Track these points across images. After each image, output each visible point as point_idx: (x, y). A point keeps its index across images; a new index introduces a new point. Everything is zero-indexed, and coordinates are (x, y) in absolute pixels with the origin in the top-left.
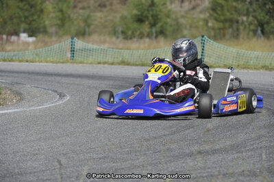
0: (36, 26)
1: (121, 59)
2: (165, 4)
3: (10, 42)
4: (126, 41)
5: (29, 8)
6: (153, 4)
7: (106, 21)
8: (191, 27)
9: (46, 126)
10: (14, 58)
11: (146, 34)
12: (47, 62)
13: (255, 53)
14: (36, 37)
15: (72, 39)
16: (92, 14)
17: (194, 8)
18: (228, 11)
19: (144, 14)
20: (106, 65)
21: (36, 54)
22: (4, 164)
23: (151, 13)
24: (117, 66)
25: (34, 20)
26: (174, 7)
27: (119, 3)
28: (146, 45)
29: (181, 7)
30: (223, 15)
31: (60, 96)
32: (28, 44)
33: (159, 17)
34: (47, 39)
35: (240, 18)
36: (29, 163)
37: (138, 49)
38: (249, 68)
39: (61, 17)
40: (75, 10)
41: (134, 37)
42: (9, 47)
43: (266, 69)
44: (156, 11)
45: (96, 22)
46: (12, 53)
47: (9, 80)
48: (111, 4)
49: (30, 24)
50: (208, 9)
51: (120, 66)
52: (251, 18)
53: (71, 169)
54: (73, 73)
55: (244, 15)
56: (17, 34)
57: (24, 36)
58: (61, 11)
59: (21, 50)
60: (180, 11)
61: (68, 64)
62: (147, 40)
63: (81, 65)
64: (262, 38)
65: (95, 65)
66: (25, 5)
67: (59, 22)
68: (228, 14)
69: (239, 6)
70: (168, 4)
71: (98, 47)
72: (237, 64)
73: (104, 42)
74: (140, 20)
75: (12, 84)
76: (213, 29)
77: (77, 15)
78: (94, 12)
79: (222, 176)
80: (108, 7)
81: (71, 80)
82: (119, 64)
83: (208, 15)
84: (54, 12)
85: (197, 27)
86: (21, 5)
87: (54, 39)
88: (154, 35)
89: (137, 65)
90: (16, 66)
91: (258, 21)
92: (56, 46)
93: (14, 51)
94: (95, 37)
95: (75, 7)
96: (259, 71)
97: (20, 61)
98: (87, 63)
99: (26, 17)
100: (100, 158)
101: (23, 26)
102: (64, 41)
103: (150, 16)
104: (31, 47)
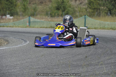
0: (13, 12)
1: (50, 26)
2: (68, 2)
3: (2, 19)
4: (52, 18)
5: (10, 4)
6: (63, 2)
7: (43, 9)
8: (80, 11)
9: (19, 55)
11: (60, 15)
12: (19, 27)
13: (108, 22)
14: (13, 16)
15: (29, 17)
16: (37, 6)
17: (81, 3)
18: (96, 4)
19: (60, 6)
20: (44, 28)
21: (14, 24)
22: (2, 71)
23: (63, 6)
25: (12, 9)
26: (73, 3)
27: (49, 2)
29: (75, 3)
30: (94, 6)
31: (25, 41)
32: (10, 19)
33: (66, 7)
34: (18, 17)
35: (100, 8)
36: (13, 70)
38: (105, 29)
39: (24, 8)
40: (30, 5)
41: (56, 16)
42: (2, 21)
43: (112, 29)
44: (65, 5)
45: (38, 10)
46: (3, 24)
47: (3, 35)
48: (45, 2)
49: (11, 11)
50: (87, 4)
51: (50, 29)
52: (105, 8)
53: (31, 73)
54: (30, 31)
55: (102, 6)
56: (5, 15)
57: (8, 16)
58: (24, 5)
59: (8, 22)
60: (75, 5)
61: (28, 28)
62: (61, 17)
63: (33, 28)
64: (110, 16)
65: (39, 28)
66: (8, 3)
67: (23, 10)
68: (95, 6)
69: (100, 2)
70: (70, 2)
71: (40, 21)
72: (100, 27)
73: (43, 19)
74: (58, 9)
75: (4, 37)
76: (89, 12)
77: (31, 7)
78: (38, 5)
79: (95, 75)
80: (44, 3)
81: (29, 35)
82: (49, 28)
83: (87, 6)
84: (21, 6)
85: (82, 12)
86: (7, 2)
87: (21, 17)
88: (64, 15)
90: (5, 29)
91: (108, 8)
92: (22, 20)
93: (4, 22)
94: (39, 16)
95: (30, 3)
96: (109, 30)
97: (7, 27)
98: (36, 27)
99: (9, 8)
100: (43, 68)
101: (8, 12)
102: (26, 18)
103: (62, 7)
104: (12, 21)
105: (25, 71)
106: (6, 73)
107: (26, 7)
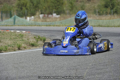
0: (60, 10)
1: (98, 24)
3: (49, 17)
4: (100, 16)
7: (91, 7)
10: (51, 25)
11: (109, 12)
12: (65, 26)
14: (60, 15)
19: (108, 4)
21: (61, 23)
22: (48, 71)
23: (111, 3)
24: (96, 27)
25: (59, 8)
28: (109, 18)
32: (57, 18)
33: (115, 5)
34: (65, 16)
37: (106, 19)
39: (71, 6)
41: (104, 14)
42: (48, 20)
44: (113, 2)
45: (86, 8)
46: (50, 23)
49: (57, 9)
53: (78, 73)
56: (51, 14)
57: (54, 15)
58: (71, 3)
59: (54, 21)
62: (109, 15)
67: (70, 8)
73: (90, 17)
74: (106, 7)
75: (51, 36)
77: (78, 5)
78: (86, 3)
80: (92, 1)
82: (97, 26)
84: (68, 4)
87: (68, 15)
88: (112, 13)
89: (105, 27)
90: (52, 28)
92: (69, 19)
93: (51, 21)
95: (77, 1)
97: (54, 26)
99: (55, 6)
101: (54, 10)
102: (73, 16)
103: (110, 5)
104: (58, 20)
105: (73, 72)
106: (53, 74)
107: (74, 5)
